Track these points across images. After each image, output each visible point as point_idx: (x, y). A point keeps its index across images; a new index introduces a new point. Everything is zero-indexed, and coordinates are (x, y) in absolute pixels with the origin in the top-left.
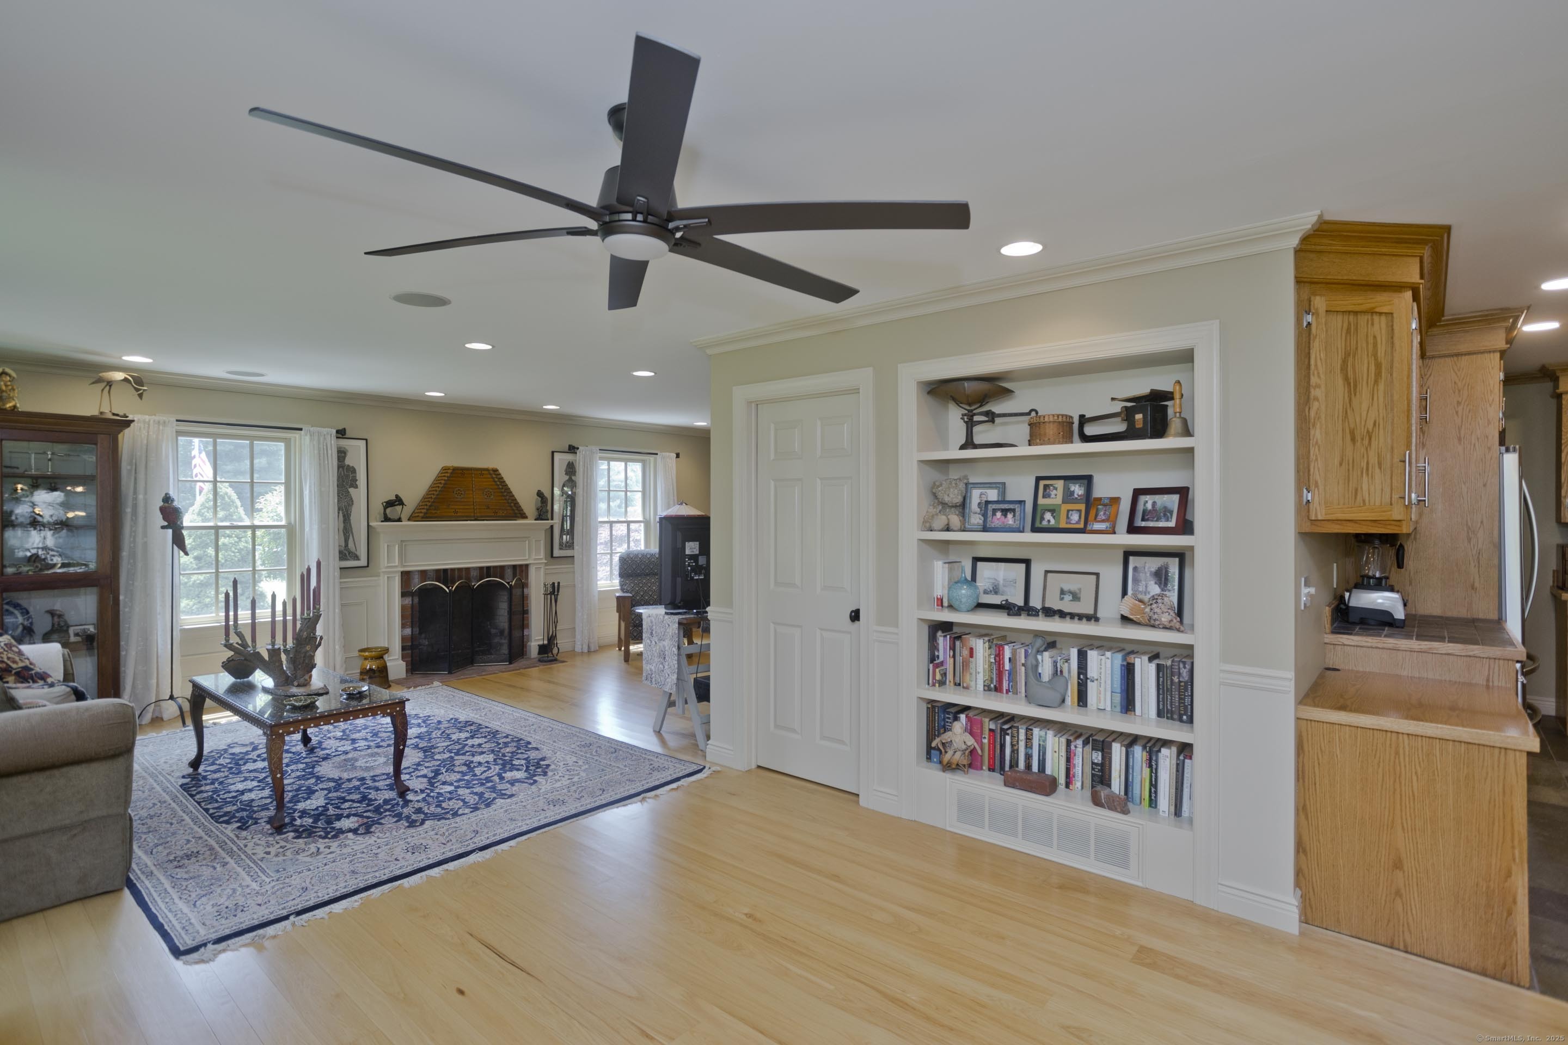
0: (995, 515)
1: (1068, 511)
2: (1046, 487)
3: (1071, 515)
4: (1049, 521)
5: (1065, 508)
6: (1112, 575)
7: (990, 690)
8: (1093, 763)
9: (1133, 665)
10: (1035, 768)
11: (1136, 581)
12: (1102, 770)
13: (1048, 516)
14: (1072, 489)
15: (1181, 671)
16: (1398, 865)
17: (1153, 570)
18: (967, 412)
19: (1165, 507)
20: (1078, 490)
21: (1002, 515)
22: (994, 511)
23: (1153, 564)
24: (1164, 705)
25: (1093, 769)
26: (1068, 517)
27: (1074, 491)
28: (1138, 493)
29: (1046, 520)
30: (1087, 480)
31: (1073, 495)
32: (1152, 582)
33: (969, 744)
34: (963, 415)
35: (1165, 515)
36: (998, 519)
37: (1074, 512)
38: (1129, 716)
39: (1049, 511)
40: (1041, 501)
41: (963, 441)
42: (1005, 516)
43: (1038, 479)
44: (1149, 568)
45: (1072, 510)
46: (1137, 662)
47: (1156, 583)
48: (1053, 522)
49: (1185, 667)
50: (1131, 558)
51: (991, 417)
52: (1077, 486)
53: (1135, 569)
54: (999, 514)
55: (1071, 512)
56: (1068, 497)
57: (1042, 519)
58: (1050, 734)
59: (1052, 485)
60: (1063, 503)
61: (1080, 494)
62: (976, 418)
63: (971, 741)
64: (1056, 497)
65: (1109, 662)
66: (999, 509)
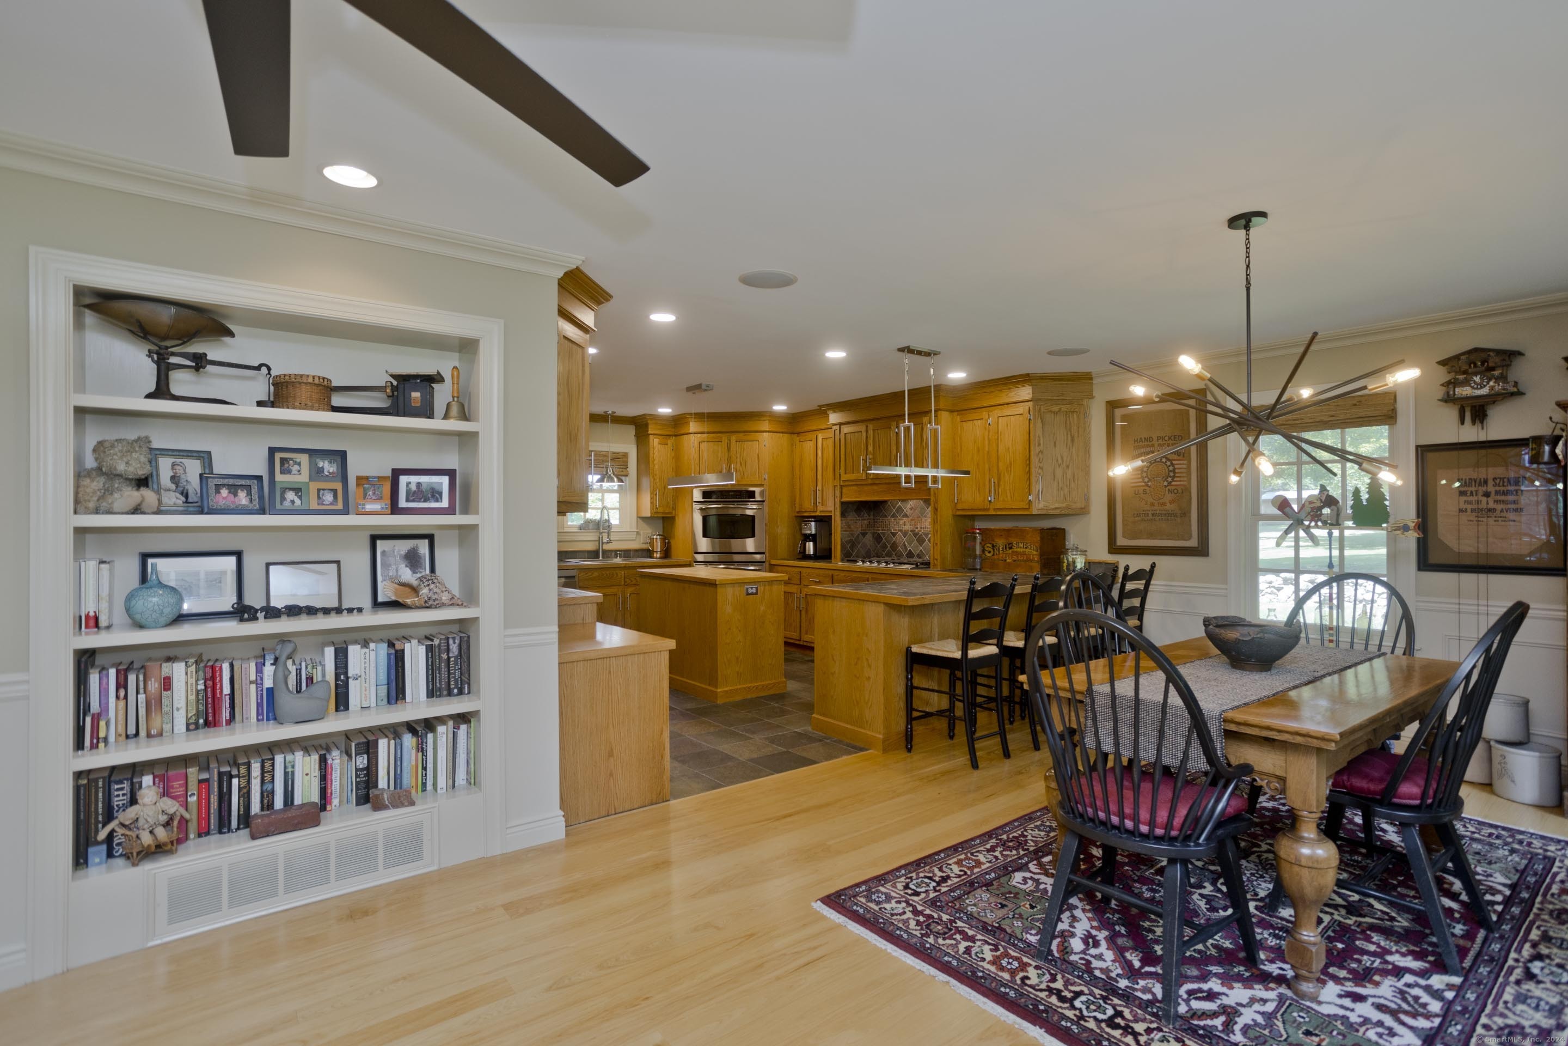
0: (219, 493)
1: (319, 490)
2: (283, 461)
3: (323, 495)
4: (293, 502)
5: (314, 487)
6: (357, 562)
7: (197, 727)
8: (357, 770)
9: (403, 651)
10: (279, 803)
11: (386, 566)
12: (368, 775)
13: (290, 495)
14: (321, 464)
15: (451, 647)
16: (611, 754)
17: (403, 553)
18: (157, 348)
19: (433, 489)
20: (329, 467)
21: (230, 492)
22: (218, 488)
23: (403, 546)
24: (433, 685)
25: (357, 776)
26: (319, 497)
27: (323, 468)
28: (397, 473)
29: (288, 500)
30: (342, 456)
31: (323, 472)
32: (403, 566)
33: (171, 811)
34: (150, 351)
35: (433, 496)
36: (224, 498)
37: (326, 491)
38: (400, 705)
39: (291, 489)
40: (279, 477)
41: (152, 387)
42: (235, 495)
43: (272, 451)
44: (399, 551)
45: (323, 490)
46: (407, 647)
47: (407, 566)
48: (298, 502)
49: (454, 643)
50: (379, 542)
51: (200, 362)
52: (326, 462)
53: (383, 553)
54: (224, 492)
55: (322, 492)
56: (317, 473)
57: (283, 499)
58: (299, 755)
59: (291, 459)
60: (311, 479)
61: (331, 471)
62: (173, 360)
63: (171, 806)
64: (301, 474)
65: (373, 654)
66: (224, 485)
